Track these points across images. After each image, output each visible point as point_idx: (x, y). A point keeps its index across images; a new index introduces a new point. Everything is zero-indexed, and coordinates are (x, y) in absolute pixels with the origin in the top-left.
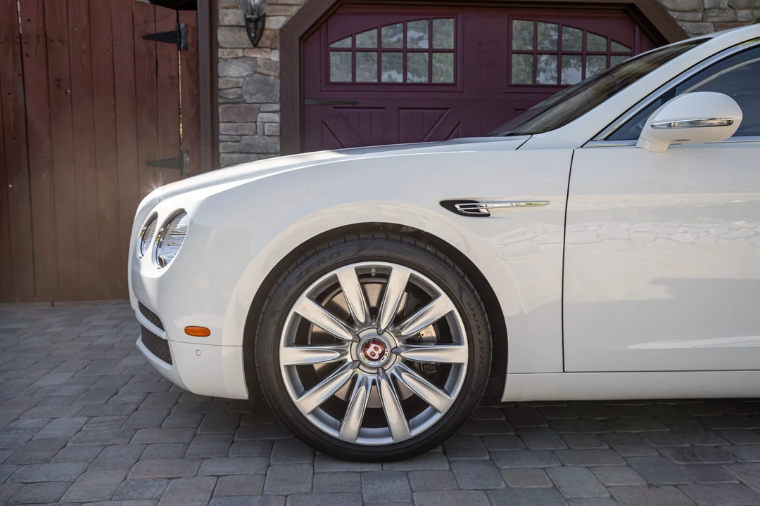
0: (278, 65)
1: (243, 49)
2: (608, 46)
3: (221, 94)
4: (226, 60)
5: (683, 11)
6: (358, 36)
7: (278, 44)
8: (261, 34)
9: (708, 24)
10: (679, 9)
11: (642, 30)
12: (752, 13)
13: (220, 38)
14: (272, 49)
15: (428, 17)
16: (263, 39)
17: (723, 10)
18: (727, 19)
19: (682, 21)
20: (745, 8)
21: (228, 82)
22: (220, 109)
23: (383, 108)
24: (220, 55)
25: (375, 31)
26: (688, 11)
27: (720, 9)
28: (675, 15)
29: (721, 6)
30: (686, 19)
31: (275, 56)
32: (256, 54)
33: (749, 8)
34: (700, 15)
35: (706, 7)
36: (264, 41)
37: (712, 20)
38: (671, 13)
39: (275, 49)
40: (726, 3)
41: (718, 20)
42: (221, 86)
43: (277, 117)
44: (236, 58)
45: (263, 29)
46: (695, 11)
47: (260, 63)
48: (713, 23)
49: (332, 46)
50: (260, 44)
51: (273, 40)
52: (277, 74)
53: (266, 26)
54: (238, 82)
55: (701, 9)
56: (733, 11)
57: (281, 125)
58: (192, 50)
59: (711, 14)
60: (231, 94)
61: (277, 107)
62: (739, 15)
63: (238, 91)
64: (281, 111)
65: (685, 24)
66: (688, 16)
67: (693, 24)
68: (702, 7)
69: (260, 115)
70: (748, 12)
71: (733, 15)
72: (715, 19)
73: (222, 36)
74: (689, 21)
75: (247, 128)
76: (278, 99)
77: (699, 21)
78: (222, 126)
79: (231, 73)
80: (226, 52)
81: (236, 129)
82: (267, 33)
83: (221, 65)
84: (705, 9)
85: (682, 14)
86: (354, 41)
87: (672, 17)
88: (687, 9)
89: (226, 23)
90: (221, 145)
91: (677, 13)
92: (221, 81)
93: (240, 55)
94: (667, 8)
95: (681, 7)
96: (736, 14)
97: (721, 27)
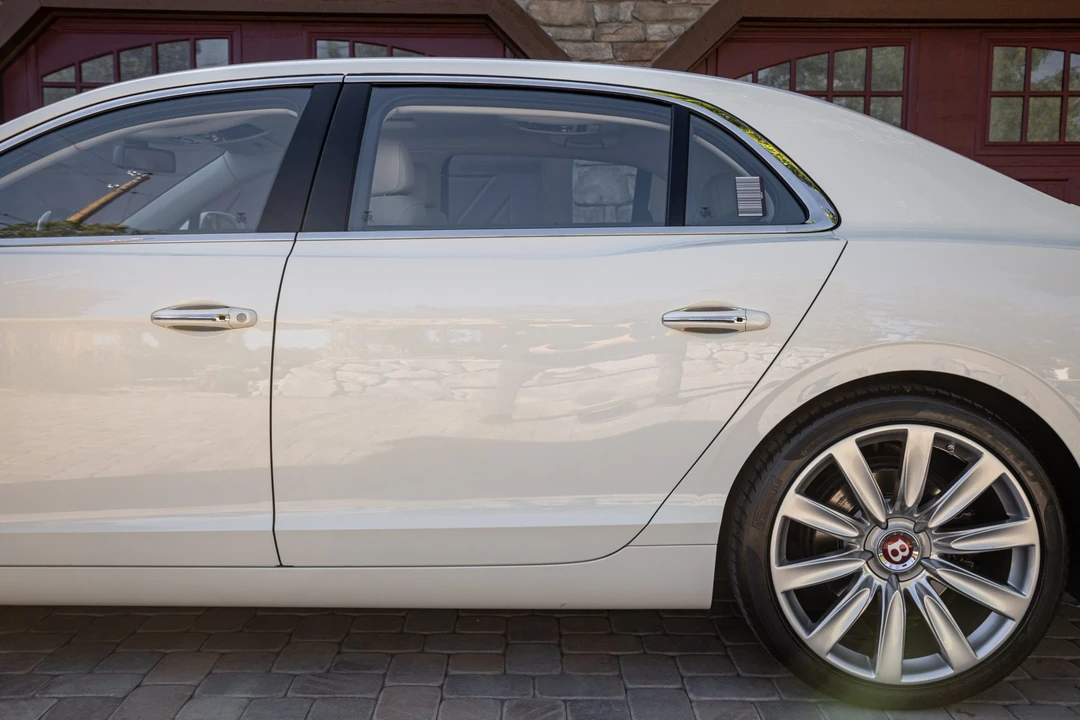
5: (562, 26)
6: (85, 65)
9: (603, 45)
10: (555, 23)
11: (514, 53)
12: (669, 29)
15: (188, 37)
17: (625, 23)
18: (631, 37)
19: (563, 40)
20: (658, 21)
25: (109, 60)
26: (570, 26)
27: (620, 22)
28: (550, 32)
29: (621, 18)
30: (568, 38)
33: (664, 21)
34: (588, 32)
35: (598, 20)
37: (608, 40)
38: (545, 29)
40: (629, 13)
41: (619, 40)
46: (580, 25)
48: (611, 43)
49: (45, 79)
55: (590, 22)
56: (641, 25)
59: (606, 30)
62: (649, 31)
65: (568, 45)
66: (570, 33)
67: (579, 45)
68: (593, 21)
70: (663, 27)
71: (640, 31)
72: (614, 38)
74: (575, 41)
77: (589, 41)
84: (597, 24)
85: (560, 30)
86: (79, 73)
87: (546, 35)
88: (567, 22)
91: (553, 29)
94: (538, 22)
95: (560, 19)
96: (645, 30)
97: (623, 49)
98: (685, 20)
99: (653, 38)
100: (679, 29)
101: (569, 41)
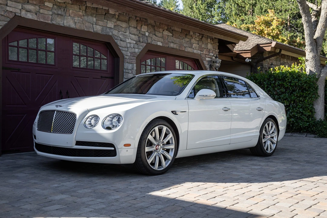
2: (101, 56)
5: (123, 47)
6: (19, 42)
10: (121, 46)
11: (110, 52)
15: (45, 37)
18: (133, 51)
19: (123, 50)
25: (25, 40)
27: (131, 48)
28: (121, 48)
33: (138, 48)
34: (127, 49)
38: (119, 47)
49: (10, 44)
65: (123, 51)
66: (124, 49)
67: (125, 52)
70: (137, 50)
72: (130, 51)
84: (128, 47)
86: (18, 44)
87: (120, 49)
88: (124, 47)
94: (119, 46)
96: (135, 50)
97: (132, 54)
98: (140, 49)
99: (136, 52)
100: (140, 51)
101: (124, 51)
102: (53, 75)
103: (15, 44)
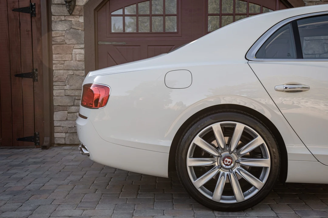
0: (83, 24)
1: (65, 16)
3: (53, 39)
4: (56, 22)
6: (126, 8)
7: (83, 13)
8: (74, 8)
11: (280, 1)
13: (52, 10)
14: (80, 16)
16: (75, 10)
21: (57, 33)
22: (53, 47)
23: (139, 46)
24: (53, 19)
25: (135, 5)
31: (81, 20)
32: (71, 18)
36: (76, 12)
39: (81, 16)
42: (53, 35)
43: (83, 51)
44: (61, 21)
45: (75, 5)
47: (73, 23)
49: (112, 13)
50: (73, 13)
51: (80, 11)
52: (83, 29)
53: (77, 4)
54: (62, 34)
57: (85, 56)
58: (38, 16)
60: (59, 39)
61: (83, 46)
63: (63, 38)
64: (85, 48)
69: (74, 50)
73: (54, 9)
75: (68, 57)
76: (83, 42)
78: (54, 56)
79: (58, 29)
80: (56, 17)
81: (62, 58)
82: (77, 7)
83: (53, 24)
86: (124, 12)
89: (56, 3)
90: (54, 66)
92: (53, 33)
93: (63, 19)
102: (174, 46)
103: (120, 12)
